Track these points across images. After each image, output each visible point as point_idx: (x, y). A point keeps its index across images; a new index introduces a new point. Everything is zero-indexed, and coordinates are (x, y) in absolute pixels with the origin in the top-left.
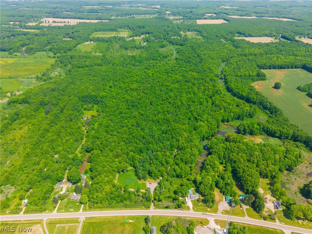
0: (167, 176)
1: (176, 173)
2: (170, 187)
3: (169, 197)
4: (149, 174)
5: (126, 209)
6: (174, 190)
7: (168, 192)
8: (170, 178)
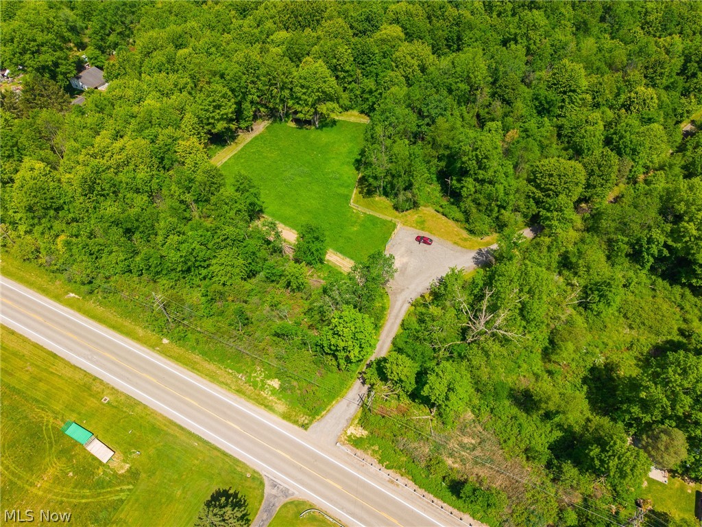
0: (573, 235)
1: (676, 235)
2: (570, 323)
3: (526, 401)
4: (442, 176)
5: (154, 337)
6: (600, 361)
7: (537, 358)
8: (596, 254)
